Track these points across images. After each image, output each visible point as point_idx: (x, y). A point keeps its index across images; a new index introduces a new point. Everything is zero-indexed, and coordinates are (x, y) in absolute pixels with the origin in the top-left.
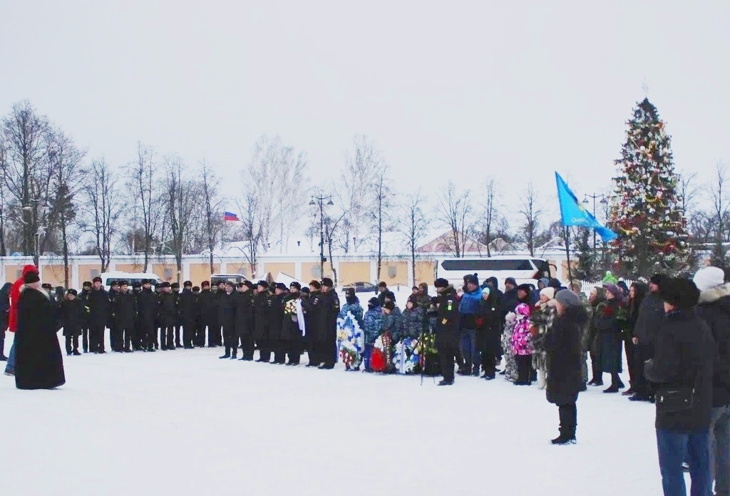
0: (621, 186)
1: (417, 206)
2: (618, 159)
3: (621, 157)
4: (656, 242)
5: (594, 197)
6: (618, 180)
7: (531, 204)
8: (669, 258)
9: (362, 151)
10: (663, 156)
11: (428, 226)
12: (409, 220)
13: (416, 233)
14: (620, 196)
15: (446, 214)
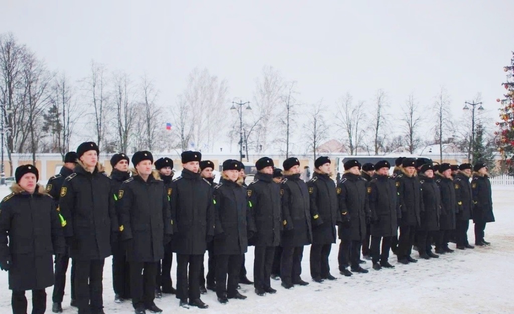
1: (319, 114)
3: (510, 65)
5: (473, 105)
6: (507, 85)
7: (411, 113)
9: (269, 78)
11: (327, 131)
12: (312, 126)
13: (318, 136)
14: (511, 99)
15: (343, 121)
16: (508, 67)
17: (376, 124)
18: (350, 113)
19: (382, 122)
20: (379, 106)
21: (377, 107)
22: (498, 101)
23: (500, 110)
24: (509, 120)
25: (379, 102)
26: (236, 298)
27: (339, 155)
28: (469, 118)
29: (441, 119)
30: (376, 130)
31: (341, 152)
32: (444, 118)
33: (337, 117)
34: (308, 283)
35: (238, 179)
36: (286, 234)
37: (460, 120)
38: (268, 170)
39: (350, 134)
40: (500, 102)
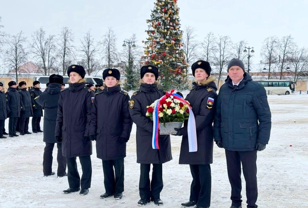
0: (151, 36)
1: (19, 44)
2: (149, 19)
3: (150, 19)
4: (171, 69)
5: (129, 43)
6: (148, 32)
7: (89, 47)
8: (178, 78)
10: (175, 19)
11: (26, 56)
12: (14, 52)
13: (19, 60)
14: (151, 41)
15: (38, 49)
16: (149, 20)
17: (63, 53)
18: (43, 44)
19: (68, 52)
20: (65, 40)
21: (63, 40)
22: (143, 42)
23: (144, 48)
24: (150, 55)
25: (65, 36)
26: (2, 138)
27: (36, 75)
28: (128, 51)
29: (109, 51)
30: (63, 58)
31: (37, 72)
32: (111, 51)
33: (33, 47)
34: (31, 133)
35: (2, 90)
36: (22, 112)
37: (122, 52)
38: (14, 86)
39: (44, 60)
40: (144, 43)
